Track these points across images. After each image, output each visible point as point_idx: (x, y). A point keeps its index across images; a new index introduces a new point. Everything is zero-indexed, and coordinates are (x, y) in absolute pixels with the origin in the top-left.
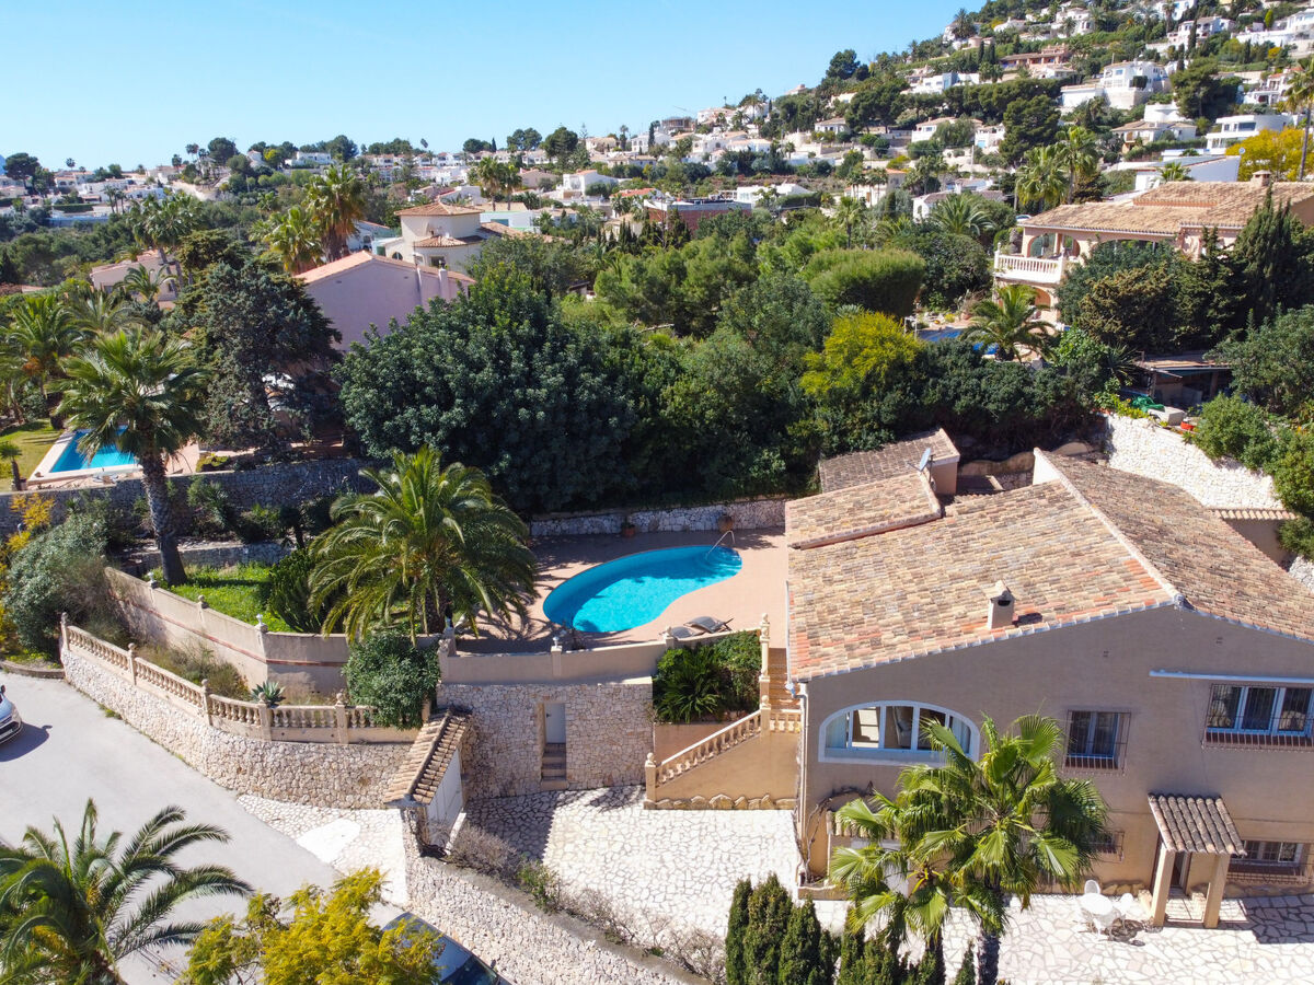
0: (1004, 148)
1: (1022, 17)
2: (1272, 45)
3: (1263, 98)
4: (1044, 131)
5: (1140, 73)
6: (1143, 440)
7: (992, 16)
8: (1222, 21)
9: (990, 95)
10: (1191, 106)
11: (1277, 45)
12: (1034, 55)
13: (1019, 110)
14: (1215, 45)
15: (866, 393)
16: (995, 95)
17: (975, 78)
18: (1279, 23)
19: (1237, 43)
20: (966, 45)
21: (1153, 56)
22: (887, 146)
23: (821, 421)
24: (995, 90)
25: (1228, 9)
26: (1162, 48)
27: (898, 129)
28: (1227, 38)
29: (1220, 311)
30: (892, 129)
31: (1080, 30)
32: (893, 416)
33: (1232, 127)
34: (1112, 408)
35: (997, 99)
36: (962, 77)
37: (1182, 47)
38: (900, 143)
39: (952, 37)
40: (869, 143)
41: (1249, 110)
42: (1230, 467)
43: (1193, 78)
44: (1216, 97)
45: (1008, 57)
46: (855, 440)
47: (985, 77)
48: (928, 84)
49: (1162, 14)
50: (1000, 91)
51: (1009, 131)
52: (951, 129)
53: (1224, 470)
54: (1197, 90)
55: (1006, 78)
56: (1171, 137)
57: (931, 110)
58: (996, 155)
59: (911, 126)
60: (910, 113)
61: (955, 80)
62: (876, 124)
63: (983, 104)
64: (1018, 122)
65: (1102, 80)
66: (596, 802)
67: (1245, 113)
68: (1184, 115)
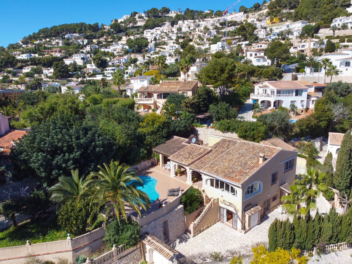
0: (54, 74)
1: (41, 40)
2: (109, 52)
3: (113, 64)
4: (65, 70)
5: (82, 57)
6: (206, 131)
7: (32, 39)
8: (96, 46)
9: (44, 60)
10: (98, 65)
11: (110, 52)
12: (51, 50)
13: (57, 64)
14: (96, 51)
15: (158, 131)
16: (46, 60)
17: (37, 55)
18: (108, 47)
19: (101, 51)
20: (28, 46)
21: (82, 52)
22: (16, 73)
23: (149, 139)
24: (45, 59)
25: (96, 43)
26: (84, 51)
27: (17, 69)
28: (99, 50)
29: (202, 105)
30: (15, 69)
31: (60, 45)
32: (166, 135)
33: (110, 70)
34: (197, 126)
35: (47, 61)
36: (33, 55)
37: (89, 51)
38: (20, 73)
39: (22, 44)
40: (9, 72)
41: (110, 66)
42: (226, 133)
43: (97, 58)
44: (103, 63)
45: (43, 50)
46: (159, 142)
47: (39, 55)
48: (22, 56)
49: (81, 43)
50: (47, 59)
51: (55, 70)
52: (35, 69)
53: (225, 134)
54: (99, 61)
55: (46, 56)
56: (96, 72)
57: (26, 64)
58: (52, 76)
59: (21, 68)
60: (19, 65)
61: (31, 56)
62: (8, 67)
63: (43, 62)
64: (57, 67)
65: (73, 58)
66: (180, 242)
67: (110, 67)
68: (97, 67)
